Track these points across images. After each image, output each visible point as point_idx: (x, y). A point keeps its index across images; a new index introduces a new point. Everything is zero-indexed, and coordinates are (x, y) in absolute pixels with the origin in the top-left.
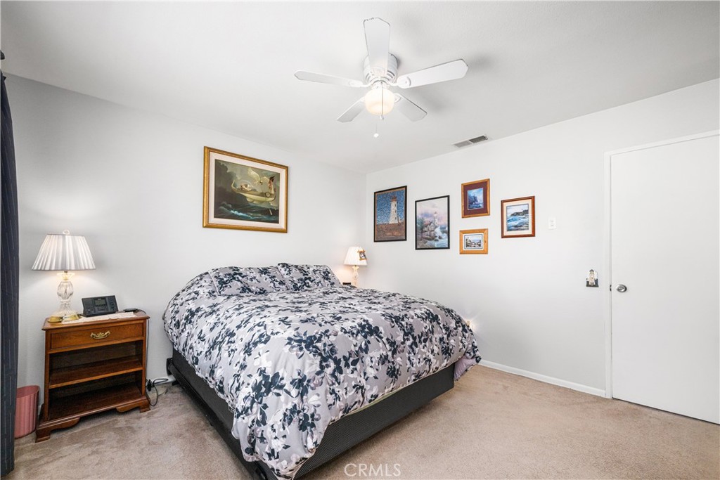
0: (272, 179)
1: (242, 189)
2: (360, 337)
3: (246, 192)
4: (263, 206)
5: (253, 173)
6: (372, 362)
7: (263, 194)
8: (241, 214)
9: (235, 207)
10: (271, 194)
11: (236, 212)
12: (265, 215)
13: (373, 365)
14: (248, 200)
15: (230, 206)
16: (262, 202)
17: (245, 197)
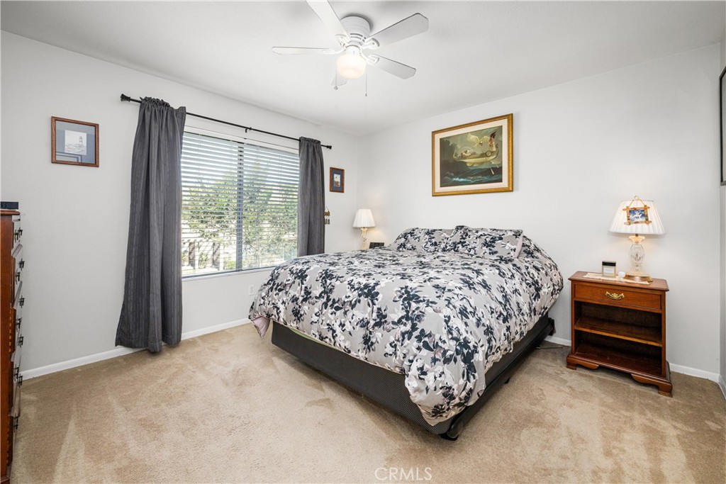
0: (493, 135)
1: (463, 157)
2: (356, 293)
3: (466, 158)
4: (483, 167)
5: (473, 137)
6: (352, 318)
7: (484, 155)
8: (462, 180)
9: (457, 175)
10: (492, 152)
11: (457, 179)
12: (485, 175)
13: (352, 321)
14: (468, 165)
15: (453, 174)
16: (482, 163)
17: (466, 163)
